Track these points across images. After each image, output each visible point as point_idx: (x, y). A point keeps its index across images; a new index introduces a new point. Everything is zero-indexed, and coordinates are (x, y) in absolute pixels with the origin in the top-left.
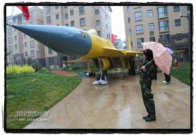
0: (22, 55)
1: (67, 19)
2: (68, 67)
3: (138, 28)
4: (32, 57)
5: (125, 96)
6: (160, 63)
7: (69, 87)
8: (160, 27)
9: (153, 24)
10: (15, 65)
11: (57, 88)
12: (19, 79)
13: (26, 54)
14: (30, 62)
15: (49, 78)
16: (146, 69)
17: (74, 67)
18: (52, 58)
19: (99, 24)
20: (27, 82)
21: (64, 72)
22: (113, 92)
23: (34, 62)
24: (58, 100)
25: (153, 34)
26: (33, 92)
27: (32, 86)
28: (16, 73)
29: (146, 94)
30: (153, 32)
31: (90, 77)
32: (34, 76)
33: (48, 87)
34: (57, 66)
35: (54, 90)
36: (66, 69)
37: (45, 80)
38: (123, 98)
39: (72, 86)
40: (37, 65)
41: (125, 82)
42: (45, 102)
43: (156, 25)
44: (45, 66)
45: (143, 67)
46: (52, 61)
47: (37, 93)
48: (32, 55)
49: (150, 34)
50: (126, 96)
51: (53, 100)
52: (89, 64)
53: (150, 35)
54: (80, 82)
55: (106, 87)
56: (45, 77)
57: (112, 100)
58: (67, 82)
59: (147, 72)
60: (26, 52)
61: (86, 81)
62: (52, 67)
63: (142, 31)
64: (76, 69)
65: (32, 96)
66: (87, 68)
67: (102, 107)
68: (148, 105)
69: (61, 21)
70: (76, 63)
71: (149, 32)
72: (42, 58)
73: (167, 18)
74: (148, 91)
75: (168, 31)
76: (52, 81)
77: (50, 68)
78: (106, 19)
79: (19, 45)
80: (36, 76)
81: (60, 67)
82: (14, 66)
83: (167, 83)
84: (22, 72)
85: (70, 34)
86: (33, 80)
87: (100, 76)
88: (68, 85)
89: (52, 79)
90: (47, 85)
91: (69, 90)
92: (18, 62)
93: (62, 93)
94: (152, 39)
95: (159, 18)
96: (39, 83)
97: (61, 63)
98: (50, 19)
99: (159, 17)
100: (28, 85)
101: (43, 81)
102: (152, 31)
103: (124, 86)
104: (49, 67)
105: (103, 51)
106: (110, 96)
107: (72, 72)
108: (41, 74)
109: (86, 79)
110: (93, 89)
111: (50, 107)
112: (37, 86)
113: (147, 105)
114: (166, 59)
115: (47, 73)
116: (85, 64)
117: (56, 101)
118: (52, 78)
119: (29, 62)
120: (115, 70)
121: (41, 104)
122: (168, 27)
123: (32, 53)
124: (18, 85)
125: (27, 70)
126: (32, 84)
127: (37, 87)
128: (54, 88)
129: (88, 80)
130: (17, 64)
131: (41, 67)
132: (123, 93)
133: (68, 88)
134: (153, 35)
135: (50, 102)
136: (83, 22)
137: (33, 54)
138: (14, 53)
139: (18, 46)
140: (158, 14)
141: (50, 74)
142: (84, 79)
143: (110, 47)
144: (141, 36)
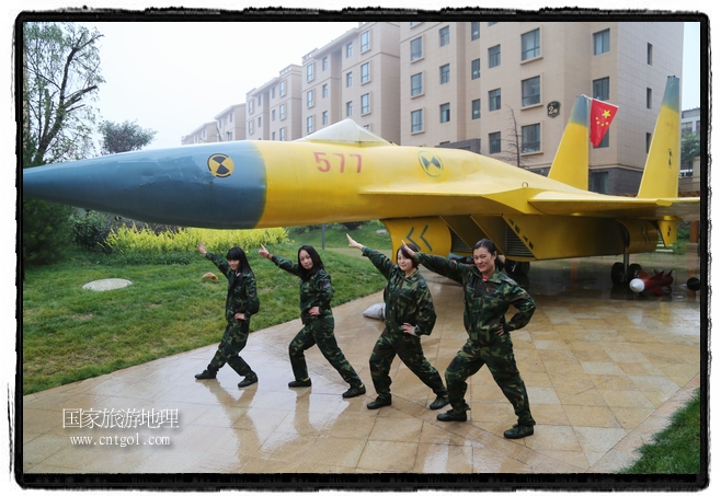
1: (477, 41)
19: (605, 49)
69: (456, 51)
86: (204, 276)
98: (420, 46)
127: (178, 300)
136: (535, 49)
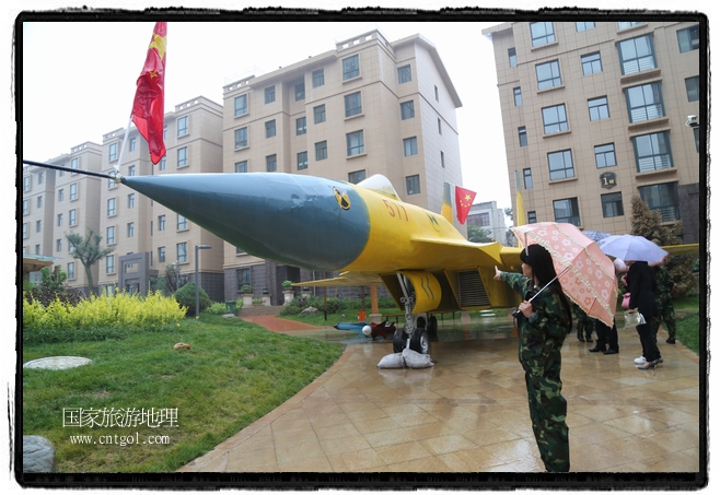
0: (147, 259)
1: (303, 135)
2: (303, 304)
3: (556, 161)
4: (179, 265)
5: (482, 410)
6: (582, 291)
7: (294, 374)
8: (637, 158)
9: (611, 148)
10: (121, 291)
11: (253, 373)
12: (131, 339)
13: (160, 253)
14: (171, 284)
15: (229, 341)
16: (534, 311)
17: (322, 303)
18: (247, 269)
19: (414, 152)
20: (155, 352)
21: (289, 319)
22: (445, 393)
23: (185, 282)
24: (253, 414)
25: (612, 181)
26: (173, 386)
27: (169, 364)
28: (122, 320)
29: (543, 396)
30: (612, 176)
31: (374, 339)
32: (182, 332)
33: (223, 370)
34: (264, 299)
35: (242, 380)
36: (295, 311)
37: (216, 346)
38: (473, 416)
39: (307, 369)
40: (193, 295)
41: (495, 360)
42: (210, 419)
43: (624, 148)
44: (221, 299)
45: (524, 306)
46: (247, 280)
47: (186, 388)
48: (181, 259)
49: (603, 182)
50: (486, 407)
51: (236, 414)
52: (375, 295)
53: (603, 185)
54: (337, 357)
55: (426, 376)
56: (218, 335)
57: (434, 420)
58: (291, 356)
59: (540, 322)
60: (160, 249)
61: (357, 353)
62: (247, 301)
63: (570, 172)
64: (329, 310)
65: (168, 397)
66: (370, 306)
67: (396, 442)
68: (545, 439)
69: (282, 143)
70: (331, 287)
71: (598, 176)
72: (213, 268)
73: (665, 122)
74: (550, 385)
75: (671, 169)
76: (240, 350)
77: (238, 307)
78: (440, 132)
79: (140, 224)
80: (188, 332)
81: (275, 302)
82: (120, 296)
83: (647, 364)
84: (141, 316)
85: (295, 196)
86: (176, 346)
87: (405, 336)
88: (291, 366)
89: (240, 344)
90: (219, 364)
91: (293, 381)
92: (133, 282)
93: (270, 392)
94: (608, 202)
95: (633, 124)
96: (194, 356)
97: (278, 289)
98: (245, 135)
99: (631, 121)
100: (159, 360)
101: (210, 349)
102: (609, 170)
103: (489, 372)
104: (235, 303)
105: (411, 249)
106: (429, 407)
107: (315, 323)
108: (203, 325)
109: (358, 346)
110: (379, 381)
111: (223, 435)
112: (185, 364)
113: (542, 436)
114: (594, 272)
115: (228, 323)
116: (364, 292)
117: (244, 417)
118: (240, 340)
119: (167, 285)
120: (472, 316)
121: (195, 424)
122: (668, 156)
123: (181, 252)
124: (125, 358)
125: (158, 309)
126: (170, 358)
127: (187, 369)
128: (244, 376)
129: (368, 349)
130: (128, 291)
131: (208, 300)
132: (477, 397)
133: (291, 378)
134: (615, 184)
135: (225, 419)
136: (359, 146)
137: (185, 256)
138: (121, 251)
139: (136, 227)
140: (629, 109)
141: (234, 328)
142: (351, 347)
143: (441, 236)
144: (570, 192)
